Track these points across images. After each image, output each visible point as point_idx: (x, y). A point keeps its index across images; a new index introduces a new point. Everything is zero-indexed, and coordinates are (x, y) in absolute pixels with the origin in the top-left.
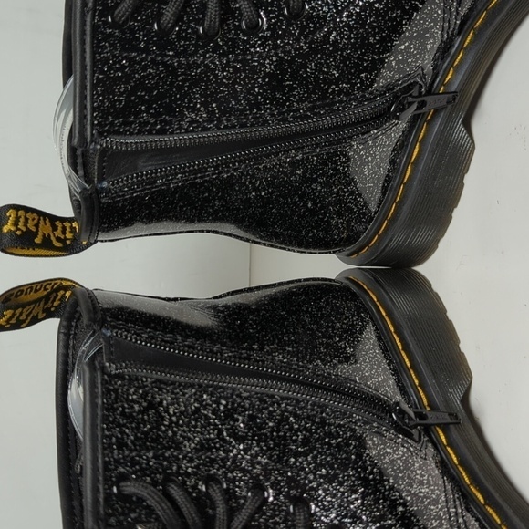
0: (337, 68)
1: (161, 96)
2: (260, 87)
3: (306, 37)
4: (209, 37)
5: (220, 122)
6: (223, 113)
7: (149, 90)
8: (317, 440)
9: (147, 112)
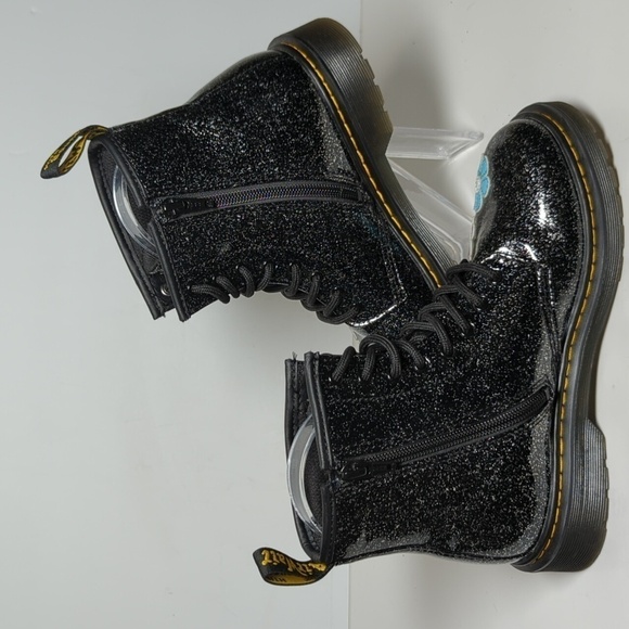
0: (487, 383)
1: (372, 425)
2: (437, 407)
3: (460, 366)
4: (395, 379)
5: (415, 436)
6: (416, 429)
7: (364, 422)
8: (301, 226)
9: (365, 437)
